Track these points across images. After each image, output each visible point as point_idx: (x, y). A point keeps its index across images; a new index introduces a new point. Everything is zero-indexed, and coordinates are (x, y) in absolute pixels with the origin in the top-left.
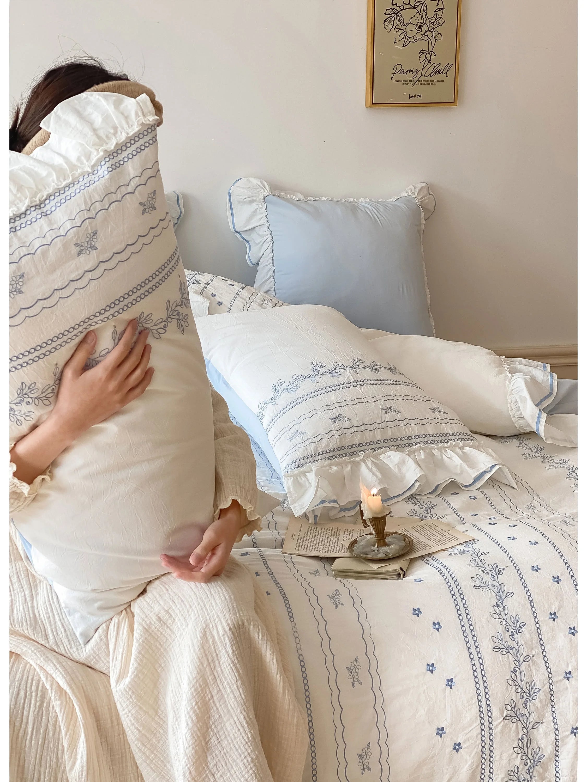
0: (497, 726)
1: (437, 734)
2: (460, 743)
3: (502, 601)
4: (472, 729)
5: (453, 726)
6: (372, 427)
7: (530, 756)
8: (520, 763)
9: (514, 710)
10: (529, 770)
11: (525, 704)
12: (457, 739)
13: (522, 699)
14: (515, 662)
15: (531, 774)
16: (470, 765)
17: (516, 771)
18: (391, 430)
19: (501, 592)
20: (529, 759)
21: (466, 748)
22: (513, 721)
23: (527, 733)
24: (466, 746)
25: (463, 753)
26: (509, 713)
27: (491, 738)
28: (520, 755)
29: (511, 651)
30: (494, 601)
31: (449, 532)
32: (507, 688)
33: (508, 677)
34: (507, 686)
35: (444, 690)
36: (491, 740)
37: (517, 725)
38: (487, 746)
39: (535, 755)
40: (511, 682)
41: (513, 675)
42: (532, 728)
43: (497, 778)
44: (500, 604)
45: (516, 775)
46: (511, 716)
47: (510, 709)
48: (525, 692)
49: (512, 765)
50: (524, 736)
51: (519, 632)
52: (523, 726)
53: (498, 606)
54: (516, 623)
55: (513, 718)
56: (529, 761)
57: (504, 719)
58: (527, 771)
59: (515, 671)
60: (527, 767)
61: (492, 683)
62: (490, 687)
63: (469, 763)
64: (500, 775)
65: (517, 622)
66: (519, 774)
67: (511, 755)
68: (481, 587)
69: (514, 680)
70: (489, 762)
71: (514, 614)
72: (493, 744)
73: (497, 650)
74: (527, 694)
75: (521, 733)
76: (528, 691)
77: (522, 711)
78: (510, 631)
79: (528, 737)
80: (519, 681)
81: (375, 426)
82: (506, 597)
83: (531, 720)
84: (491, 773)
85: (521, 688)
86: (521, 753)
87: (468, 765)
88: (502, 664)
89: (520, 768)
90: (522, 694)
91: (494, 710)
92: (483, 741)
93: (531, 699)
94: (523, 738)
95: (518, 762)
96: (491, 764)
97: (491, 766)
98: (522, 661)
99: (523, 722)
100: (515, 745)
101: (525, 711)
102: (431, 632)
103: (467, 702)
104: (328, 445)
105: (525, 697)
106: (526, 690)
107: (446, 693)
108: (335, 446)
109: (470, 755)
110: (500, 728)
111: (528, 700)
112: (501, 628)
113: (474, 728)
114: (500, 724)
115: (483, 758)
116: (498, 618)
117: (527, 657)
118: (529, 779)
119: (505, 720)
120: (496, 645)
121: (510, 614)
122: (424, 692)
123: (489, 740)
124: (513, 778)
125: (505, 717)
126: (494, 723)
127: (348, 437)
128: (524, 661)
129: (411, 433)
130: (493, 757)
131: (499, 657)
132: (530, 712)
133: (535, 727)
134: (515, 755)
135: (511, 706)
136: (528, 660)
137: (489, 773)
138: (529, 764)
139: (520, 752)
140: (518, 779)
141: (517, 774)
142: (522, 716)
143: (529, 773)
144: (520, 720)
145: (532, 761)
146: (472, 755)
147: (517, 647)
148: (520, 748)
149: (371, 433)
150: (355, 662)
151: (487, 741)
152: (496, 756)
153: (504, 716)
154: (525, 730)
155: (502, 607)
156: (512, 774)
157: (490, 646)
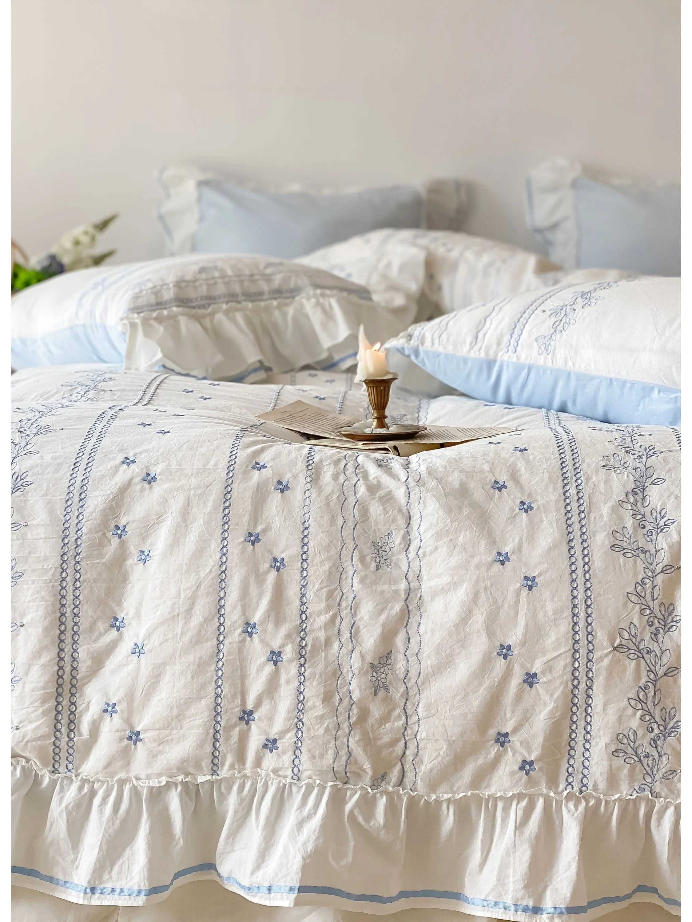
0: (601, 659)
1: (499, 654)
2: (535, 675)
3: (644, 489)
4: (558, 656)
5: (527, 645)
7: (658, 719)
8: (640, 726)
9: (634, 640)
10: (655, 741)
11: (656, 635)
12: (532, 666)
13: (650, 626)
14: (647, 570)
15: (659, 749)
16: (551, 712)
17: (632, 737)
19: (645, 478)
20: (656, 722)
21: (545, 683)
22: (631, 656)
23: (656, 681)
24: (545, 680)
25: (541, 690)
26: (624, 642)
27: (590, 675)
28: (639, 713)
29: (642, 555)
30: (631, 486)
32: (625, 604)
33: (630, 589)
34: (627, 602)
35: (518, 593)
36: (590, 679)
37: (638, 665)
38: (582, 687)
39: (667, 719)
40: (633, 598)
41: (639, 588)
42: (665, 674)
43: (597, 743)
44: (638, 492)
45: (632, 744)
46: (629, 649)
47: (627, 636)
48: (656, 617)
49: (625, 726)
50: (650, 684)
51: (661, 531)
52: (648, 669)
53: (634, 493)
54: (659, 518)
55: (632, 651)
56: (655, 726)
57: (615, 649)
58: (652, 742)
59: (644, 583)
60: (653, 735)
61: (599, 593)
62: (595, 598)
63: (550, 707)
64: (602, 738)
65: (662, 518)
66: (637, 743)
67: (624, 709)
68: (615, 468)
69: (639, 595)
70: (584, 714)
71: (659, 506)
72: (592, 685)
73: (617, 549)
74: (661, 621)
75: (644, 679)
76: (661, 617)
77: (649, 644)
78: (646, 529)
79: (657, 687)
80: (648, 598)
82: (651, 484)
83: (664, 662)
84: (588, 732)
85: (650, 609)
86: (642, 709)
87: (546, 711)
88: (623, 569)
89: (640, 733)
90: (651, 619)
91: (599, 634)
92: (575, 678)
93: (666, 629)
94: (646, 687)
95: (635, 723)
96: (588, 717)
97: (589, 720)
98: (658, 570)
99: (648, 662)
100: (632, 694)
101: (654, 646)
102: (515, 513)
103: (554, 614)
105: (657, 624)
106: (659, 613)
107: (521, 596)
109: (551, 696)
110: (606, 661)
111: (662, 631)
112: (632, 521)
113: (561, 654)
114: (607, 655)
115: (575, 705)
116: (630, 508)
117: (668, 567)
118: (656, 757)
119: (615, 652)
120: (617, 542)
121: (652, 506)
122: (486, 589)
123: (585, 678)
124: (627, 748)
125: (617, 647)
126: (597, 654)
128: (662, 572)
130: (592, 705)
131: (619, 559)
132: (664, 649)
133: (670, 675)
134: (630, 711)
135: (630, 634)
136: (669, 571)
137: (584, 732)
138: (656, 731)
139: (639, 707)
140: (636, 752)
141: (634, 742)
142: (648, 652)
143: (656, 747)
144: (643, 658)
145: (662, 728)
146: (556, 696)
147: (653, 551)
148: (640, 701)
150: (386, 538)
151: (582, 678)
152: (596, 706)
153: (615, 645)
154: (652, 676)
155: (641, 497)
156: (625, 741)
157: (607, 542)
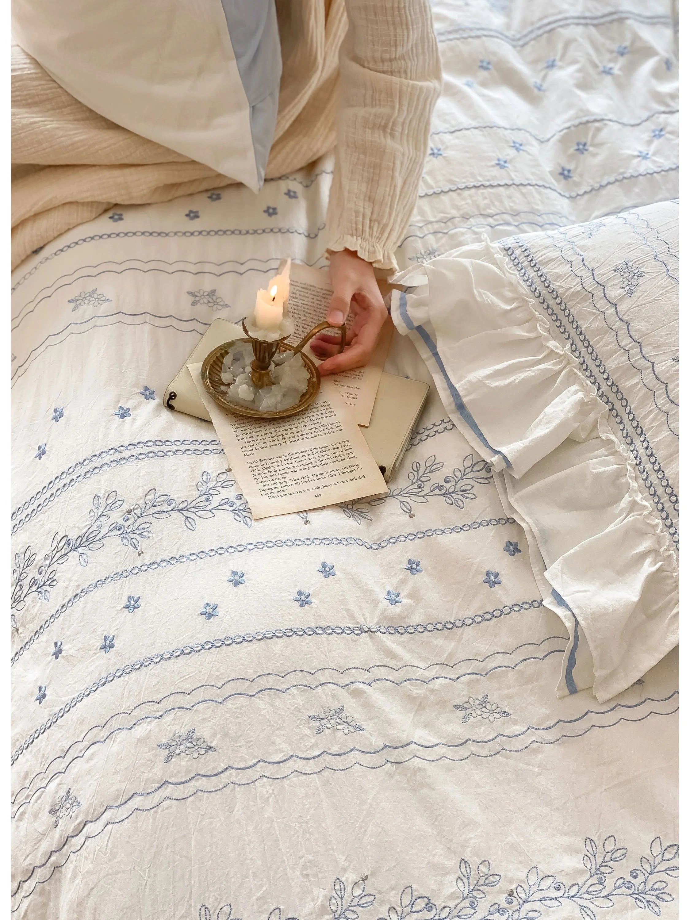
6: (625, 341)
18: (637, 384)
31: (317, 492)
81: (632, 348)
104: (558, 277)
108: (560, 291)
127: (588, 306)
129: (649, 429)
149: (613, 346)
